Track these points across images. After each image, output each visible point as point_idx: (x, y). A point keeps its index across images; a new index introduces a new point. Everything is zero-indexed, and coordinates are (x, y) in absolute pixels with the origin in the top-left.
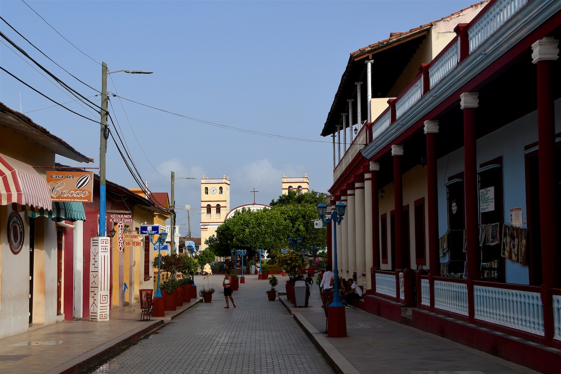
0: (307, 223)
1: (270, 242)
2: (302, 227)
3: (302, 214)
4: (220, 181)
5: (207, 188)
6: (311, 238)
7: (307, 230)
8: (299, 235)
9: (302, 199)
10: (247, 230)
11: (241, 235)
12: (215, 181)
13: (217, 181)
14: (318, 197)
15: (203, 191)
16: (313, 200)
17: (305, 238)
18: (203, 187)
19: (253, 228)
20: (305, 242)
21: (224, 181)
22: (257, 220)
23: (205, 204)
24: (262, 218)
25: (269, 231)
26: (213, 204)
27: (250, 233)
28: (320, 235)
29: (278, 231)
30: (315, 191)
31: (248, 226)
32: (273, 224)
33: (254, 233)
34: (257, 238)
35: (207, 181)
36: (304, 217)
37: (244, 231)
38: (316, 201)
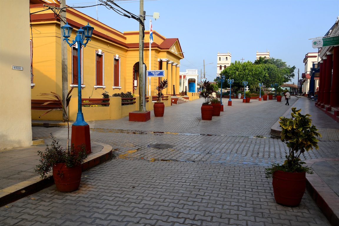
0: (270, 72)
1: (251, 80)
2: (267, 75)
3: (267, 68)
4: (226, 54)
5: (220, 58)
6: (272, 80)
7: (270, 76)
8: (265, 79)
9: (267, 62)
10: (237, 73)
11: (234, 76)
12: (224, 54)
13: (225, 54)
14: (275, 61)
15: (218, 59)
16: (272, 62)
17: (269, 81)
18: (218, 57)
19: (241, 71)
20: (268, 83)
21: (228, 54)
22: (244, 67)
23: (219, 65)
24: (246, 66)
25: (250, 73)
26: (223, 65)
27: (239, 74)
28: (277, 79)
29: (255, 74)
30: (274, 58)
31: (238, 70)
32: (253, 70)
33: (241, 74)
34: (243, 77)
35: (220, 54)
36: (268, 69)
37: (235, 73)
38: (274, 63)
